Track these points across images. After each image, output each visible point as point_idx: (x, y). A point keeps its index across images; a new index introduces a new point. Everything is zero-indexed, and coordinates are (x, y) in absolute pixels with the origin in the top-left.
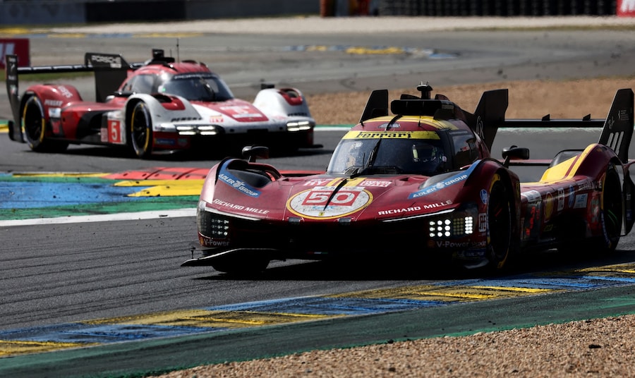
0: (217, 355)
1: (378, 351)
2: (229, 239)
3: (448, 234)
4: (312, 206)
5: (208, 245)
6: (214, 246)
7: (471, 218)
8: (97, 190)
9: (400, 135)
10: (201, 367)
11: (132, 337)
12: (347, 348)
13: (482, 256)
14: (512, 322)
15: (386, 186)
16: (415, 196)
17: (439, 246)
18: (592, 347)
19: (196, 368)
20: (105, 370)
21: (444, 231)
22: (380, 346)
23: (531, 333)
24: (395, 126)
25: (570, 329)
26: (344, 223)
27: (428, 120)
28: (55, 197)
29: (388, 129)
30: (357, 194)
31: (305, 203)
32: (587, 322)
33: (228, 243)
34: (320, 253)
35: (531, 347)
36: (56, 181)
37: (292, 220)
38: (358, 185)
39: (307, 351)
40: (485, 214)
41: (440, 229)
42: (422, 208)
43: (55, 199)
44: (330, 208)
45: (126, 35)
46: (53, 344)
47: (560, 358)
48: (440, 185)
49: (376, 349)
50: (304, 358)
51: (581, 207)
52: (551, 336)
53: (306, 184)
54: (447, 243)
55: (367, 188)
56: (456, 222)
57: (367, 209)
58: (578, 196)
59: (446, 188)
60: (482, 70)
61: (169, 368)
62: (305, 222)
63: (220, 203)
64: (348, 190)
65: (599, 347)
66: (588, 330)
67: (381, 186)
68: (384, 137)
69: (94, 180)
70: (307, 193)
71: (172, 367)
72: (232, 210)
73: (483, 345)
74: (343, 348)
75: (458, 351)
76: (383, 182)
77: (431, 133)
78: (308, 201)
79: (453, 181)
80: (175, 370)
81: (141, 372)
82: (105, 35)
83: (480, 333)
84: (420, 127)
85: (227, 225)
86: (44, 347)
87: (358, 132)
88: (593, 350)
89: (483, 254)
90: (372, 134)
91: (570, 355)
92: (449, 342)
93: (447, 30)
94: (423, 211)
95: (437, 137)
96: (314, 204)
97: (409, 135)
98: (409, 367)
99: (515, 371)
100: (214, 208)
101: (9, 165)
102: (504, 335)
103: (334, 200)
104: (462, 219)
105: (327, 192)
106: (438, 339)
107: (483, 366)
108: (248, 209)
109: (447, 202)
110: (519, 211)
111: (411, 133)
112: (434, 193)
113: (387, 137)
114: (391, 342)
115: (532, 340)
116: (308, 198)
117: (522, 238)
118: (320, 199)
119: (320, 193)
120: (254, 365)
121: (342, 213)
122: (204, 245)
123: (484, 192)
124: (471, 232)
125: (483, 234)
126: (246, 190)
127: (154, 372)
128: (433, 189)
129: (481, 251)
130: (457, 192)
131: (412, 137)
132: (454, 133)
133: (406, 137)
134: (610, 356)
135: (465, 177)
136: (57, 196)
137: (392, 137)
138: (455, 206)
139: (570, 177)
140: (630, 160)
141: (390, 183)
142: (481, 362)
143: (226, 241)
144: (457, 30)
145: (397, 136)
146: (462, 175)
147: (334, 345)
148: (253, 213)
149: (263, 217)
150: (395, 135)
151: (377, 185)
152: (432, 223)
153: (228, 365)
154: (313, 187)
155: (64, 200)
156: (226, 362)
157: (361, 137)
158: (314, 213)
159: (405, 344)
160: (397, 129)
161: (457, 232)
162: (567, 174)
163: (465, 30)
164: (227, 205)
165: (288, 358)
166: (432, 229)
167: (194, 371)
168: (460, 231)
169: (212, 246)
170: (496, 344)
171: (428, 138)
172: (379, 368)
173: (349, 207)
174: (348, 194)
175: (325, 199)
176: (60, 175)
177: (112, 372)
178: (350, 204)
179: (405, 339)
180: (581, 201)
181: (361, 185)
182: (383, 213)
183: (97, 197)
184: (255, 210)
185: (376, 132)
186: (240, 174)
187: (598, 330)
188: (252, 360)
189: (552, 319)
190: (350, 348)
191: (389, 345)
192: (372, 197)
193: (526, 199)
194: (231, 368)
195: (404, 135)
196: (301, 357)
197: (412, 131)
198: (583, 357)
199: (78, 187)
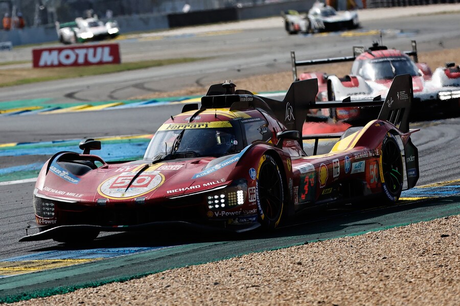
0: (182, 261)
1: (296, 250)
2: (56, 218)
3: (223, 205)
4: (117, 189)
5: (42, 224)
6: (46, 224)
7: (242, 192)
8: (140, 147)
9: (199, 126)
10: (168, 271)
11: (127, 252)
12: (275, 250)
13: (254, 221)
14: (394, 223)
15: (178, 169)
16: (197, 176)
17: (217, 215)
18: (443, 236)
19: (164, 272)
20: (102, 277)
21: (220, 203)
22: (298, 247)
23: (406, 229)
24: (197, 118)
25: (433, 225)
26: (140, 201)
27: (225, 112)
28: (109, 154)
29: (191, 120)
30: (153, 177)
31: (112, 187)
32: (445, 218)
33: (55, 221)
34: (122, 226)
35: (402, 240)
36: (114, 143)
37: (100, 201)
38: (156, 170)
39: (246, 254)
40: (254, 188)
41: (217, 202)
42: (202, 186)
43: (109, 156)
44: (130, 190)
45: (191, 35)
46: (72, 260)
47: (419, 246)
48: (218, 167)
49: (295, 250)
50: (242, 260)
51: (359, 171)
52: (419, 230)
53: (116, 171)
54: (223, 213)
55: (162, 172)
56: (231, 195)
57: (159, 188)
58: (354, 164)
59: (222, 169)
60: (429, 42)
61: (147, 273)
62: (111, 203)
63: (48, 189)
64: (147, 174)
65: (448, 236)
66: (445, 224)
67: (174, 169)
68: (187, 128)
69: (141, 140)
70: (115, 178)
71: (149, 272)
72: (56, 195)
73: (370, 241)
74: (272, 251)
75: (352, 246)
76: (177, 166)
77: (226, 122)
78: (114, 185)
79: (227, 163)
80: (151, 274)
81: (127, 277)
82: (176, 37)
83: (370, 232)
84: (216, 118)
85: (53, 207)
86: (65, 263)
87: (168, 125)
88: (443, 238)
89: (254, 219)
90: (178, 126)
91: (426, 243)
92: (347, 240)
93: (412, 16)
94: (202, 188)
95: (230, 125)
96: (118, 187)
97: (207, 125)
98: (313, 261)
99: (385, 258)
100: (43, 195)
101: (85, 134)
102: (387, 233)
103: (134, 183)
104: (234, 193)
105: (130, 176)
106: (340, 239)
107: (364, 256)
108: (68, 194)
109: (222, 180)
110: (291, 182)
111: (208, 123)
112: (213, 173)
113: (189, 128)
114: (306, 243)
115: (405, 234)
116: (115, 183)
117: (296, 203)
118: (123, 183)
119: (125, 178)
120: (206, 267)
121: (139, 193)
122: (39, 223)
123: (253, 170)
124: (242, 203)
125: (253, 204)
126: (69, 178)
127: (136, 276)
128: (212, 170)
129: (253, 217)
130: (230, 172)
131: (209, 127)
132: (246, 121)
133: (204, 127)
134: (454, 242)
135: (238, 159)
136: (111, 153)
137: (193, 127)
138: (228, 183)
139: (351, 148)
140: (411, 130)
141: (182, 166)
142: (364, 254)
143: (54, 219)
144: (419, 15)
145: (197, 127)
146: (236, 157)
147: (266, 249)
148: (71, 197)
149: (78, 200)
150: (195, 126)
151: (171, 169)
152: (210, 198)
153: (188, 268)
154: (121, 173)
155: (115, 156)
156: (186, 266)
157: (170, 129)
158: (118, 195)
159: (316, 244)
160: (198, 121)
161: (231, 203)
162: (349, 146)
163: (424, 15)
164: (53, 191)
165: (231, 260)
166: (210, 202)
167: (163, 274)
168: (234, 203)
169: (44, 223)
170: (379, 240)
171: (222, 127)
172: (291, 263)
173: (145, 188)
174: (146, 177)
175: (128, 182)
176: (118, 138)
177: (107, 278)
178: (146, 185)
179: (317, 240)
180: (359, 167)
181: (159, 169)
182: (171, 192)
183: (138, 152)
184: (73, 194)
185: (181, 124)
186: (66, 166)
187: (452, 224)
188: (206, 263)
189: (422, 218)
190: (277, 249)
191: (305, 245)
192: (164, 179)
193: (298, 171)
194: (189, 270)
195: (203, 125)
196: (241, 259)
197: (209, 122)
198: (435, 244)
199: (127, 146)
